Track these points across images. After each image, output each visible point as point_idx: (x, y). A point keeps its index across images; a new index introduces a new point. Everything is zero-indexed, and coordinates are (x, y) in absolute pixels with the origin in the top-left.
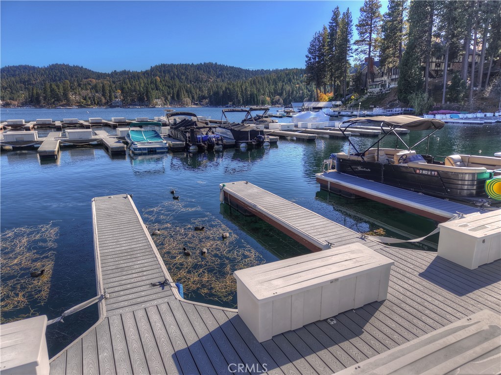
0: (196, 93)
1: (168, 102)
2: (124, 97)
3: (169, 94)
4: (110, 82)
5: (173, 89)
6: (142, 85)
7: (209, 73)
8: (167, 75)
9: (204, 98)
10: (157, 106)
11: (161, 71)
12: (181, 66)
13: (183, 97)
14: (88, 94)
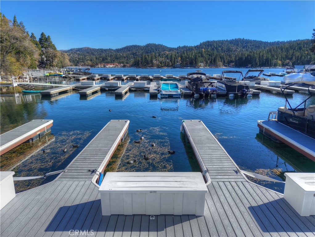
0: (227, 59)
1: (208, 65)
2: (182, 61)
3: (209, 59)
4: (176, 53)
5: (212, 56)
6: (194, 54)
7: (237, 45)
8: (210, 48)
9: (232, 62)
10: (200, 67)
11: (206, 45)
12: (219, 41)
13: (218, 61)
14: (163, 60)
